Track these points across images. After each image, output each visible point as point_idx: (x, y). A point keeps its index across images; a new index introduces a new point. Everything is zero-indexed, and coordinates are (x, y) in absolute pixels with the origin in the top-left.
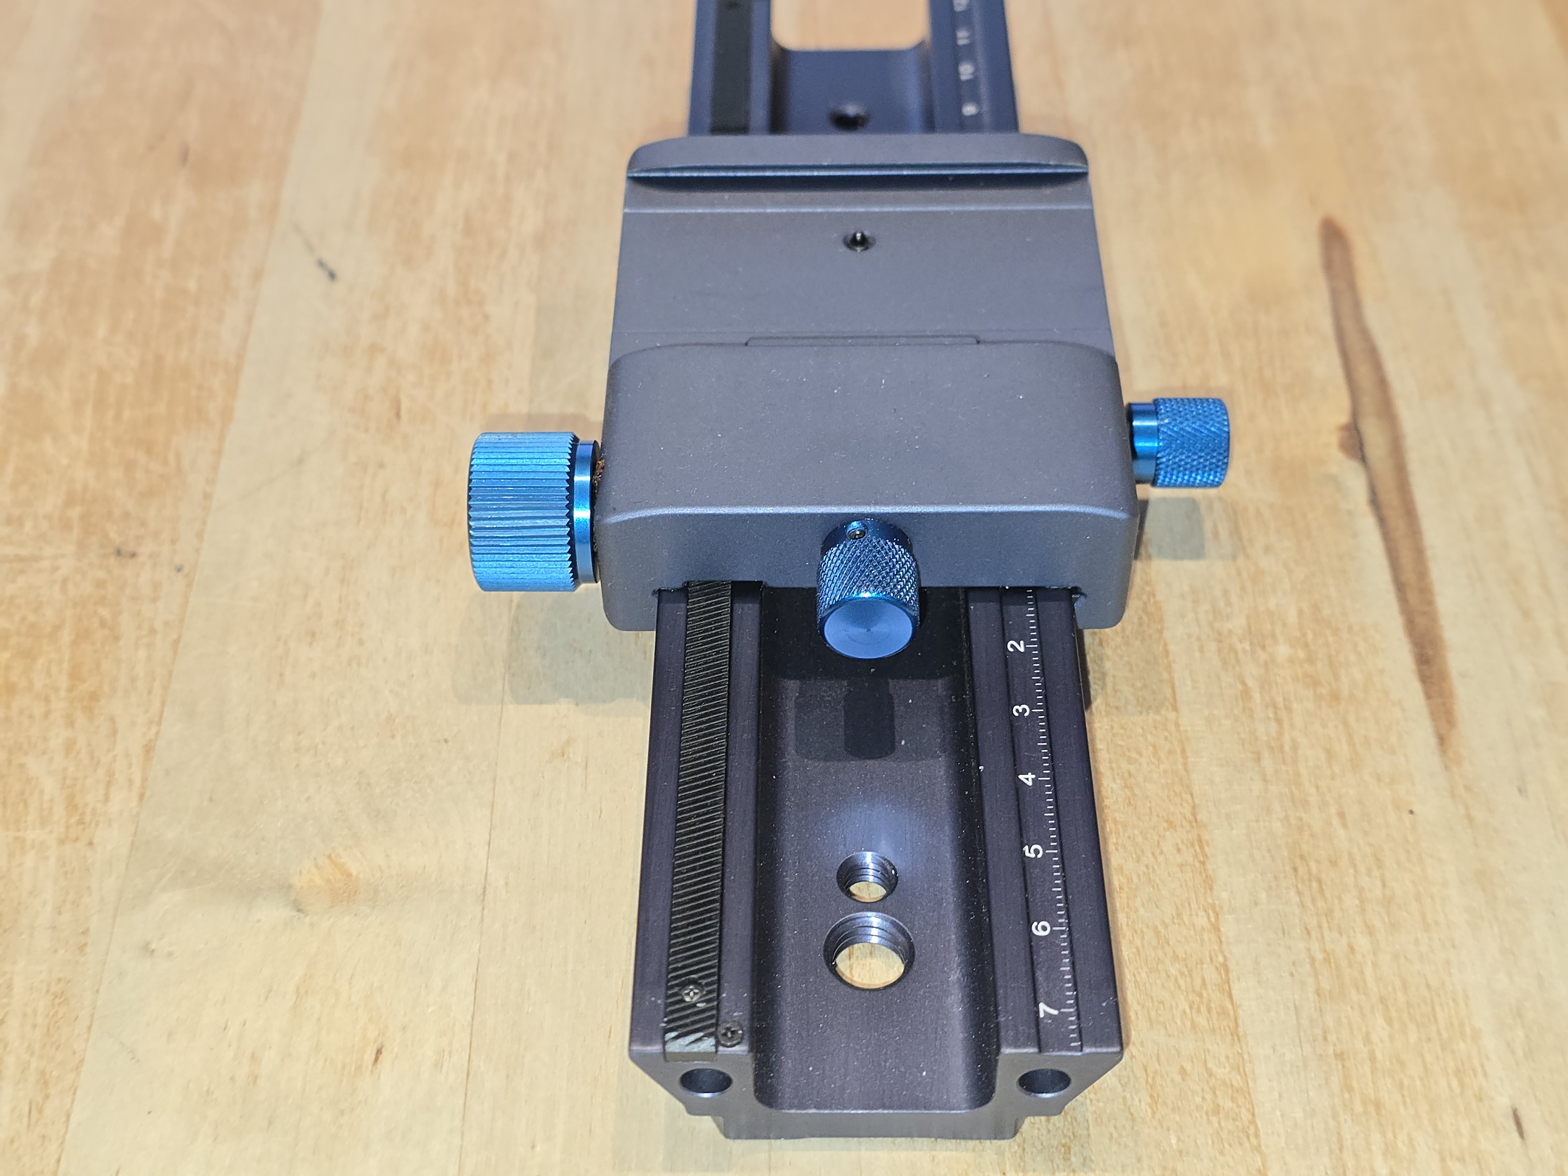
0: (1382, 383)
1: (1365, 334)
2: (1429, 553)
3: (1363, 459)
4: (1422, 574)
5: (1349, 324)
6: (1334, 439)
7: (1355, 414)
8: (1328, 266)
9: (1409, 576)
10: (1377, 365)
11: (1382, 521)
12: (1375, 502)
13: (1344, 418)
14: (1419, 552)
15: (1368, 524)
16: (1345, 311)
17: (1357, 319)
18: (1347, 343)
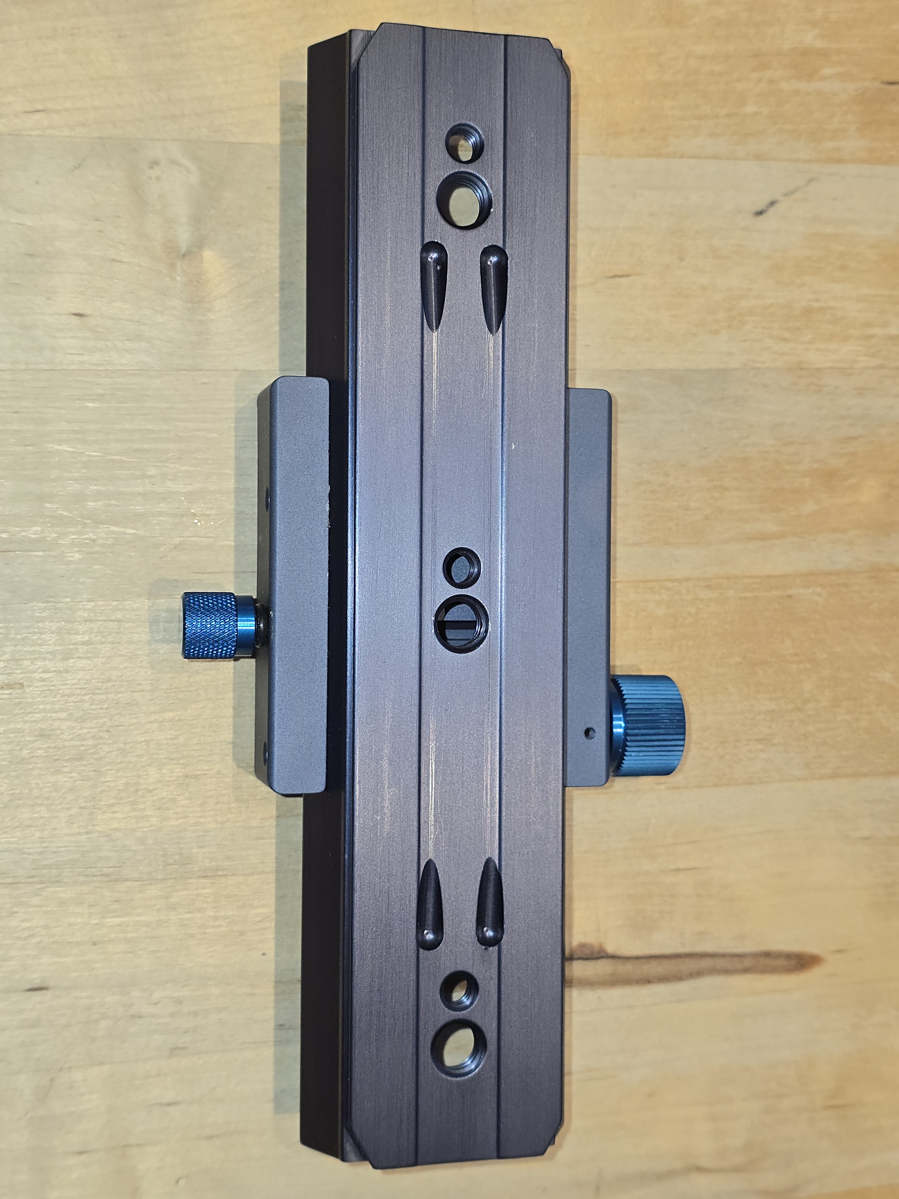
0: (648, 981)
1: (699, 974)
5: (707, 963)
6: (592, 939)
7: (613, 957)
8: (767, 955)
10: (663, 979)
13: (610, 949)
16: (721, 963)
17: (713, 971)
18: (687, 961)
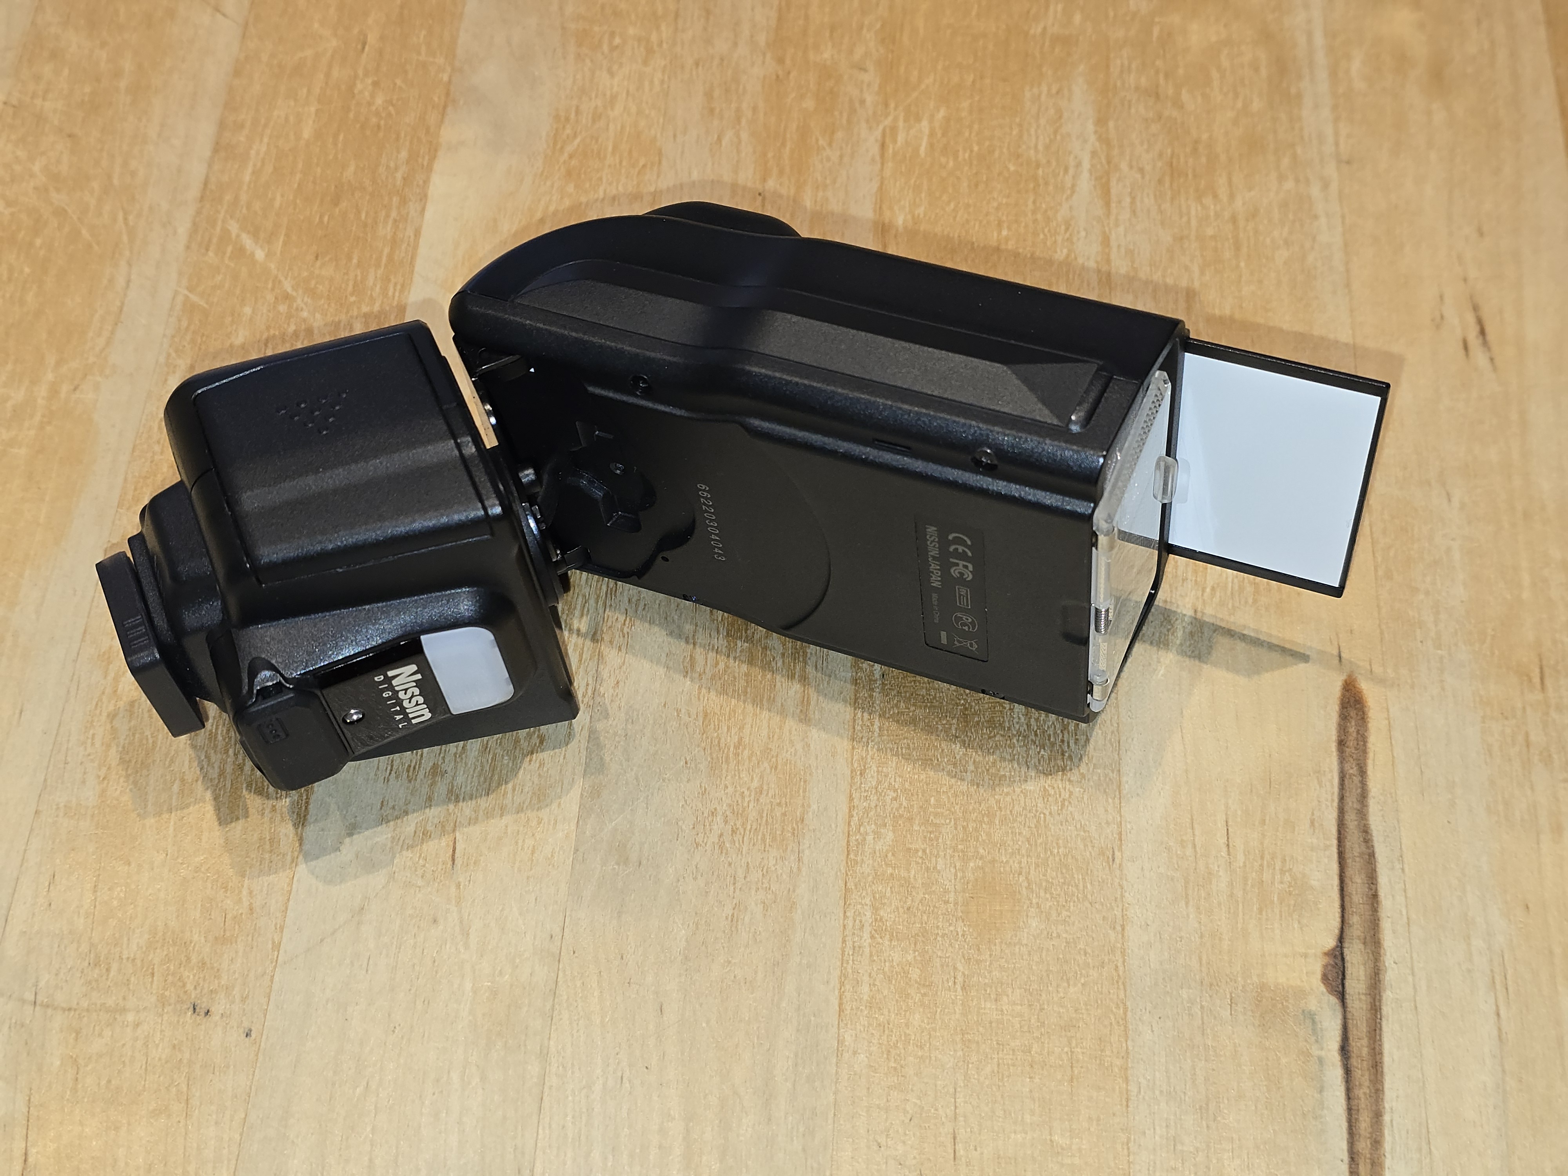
0: (1374, 897)
1: (1366, 831)
2: (1387, 1118)
3: (1342, 996)
4: (1377, 1143)
5: (1351, 819)
6: (1317, 967)
7: (1341, 939)
8: (1341, 743)
9: (1363, 1146)
10: (1372, 878)
11: (1348, 1071)
12: (1344, 1050)
13: (1331, 942)
14: (1378, 1115)
15: (1335, 1074)
16: (1351, 802)
17: (1362, 814)
18: (1348, 844)
